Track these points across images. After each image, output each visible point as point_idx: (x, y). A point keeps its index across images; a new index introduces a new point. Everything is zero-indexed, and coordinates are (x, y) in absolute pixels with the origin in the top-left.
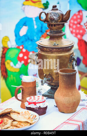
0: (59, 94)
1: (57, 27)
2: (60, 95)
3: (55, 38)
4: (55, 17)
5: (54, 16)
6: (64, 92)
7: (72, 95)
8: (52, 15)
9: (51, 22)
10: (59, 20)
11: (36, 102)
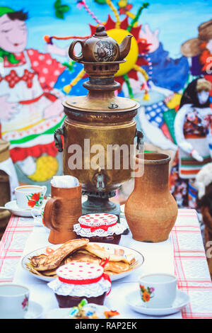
0: (143, 203)
1: (111, 70)
2: (146, 206)
3: (105, 95)
4: (107, 50)
5: (105, 49)
6: (153, 198)
7: (168, 204)
8: (102, 46)
9: (101, 61)
10: (115, 55)
11: (107, 224)
